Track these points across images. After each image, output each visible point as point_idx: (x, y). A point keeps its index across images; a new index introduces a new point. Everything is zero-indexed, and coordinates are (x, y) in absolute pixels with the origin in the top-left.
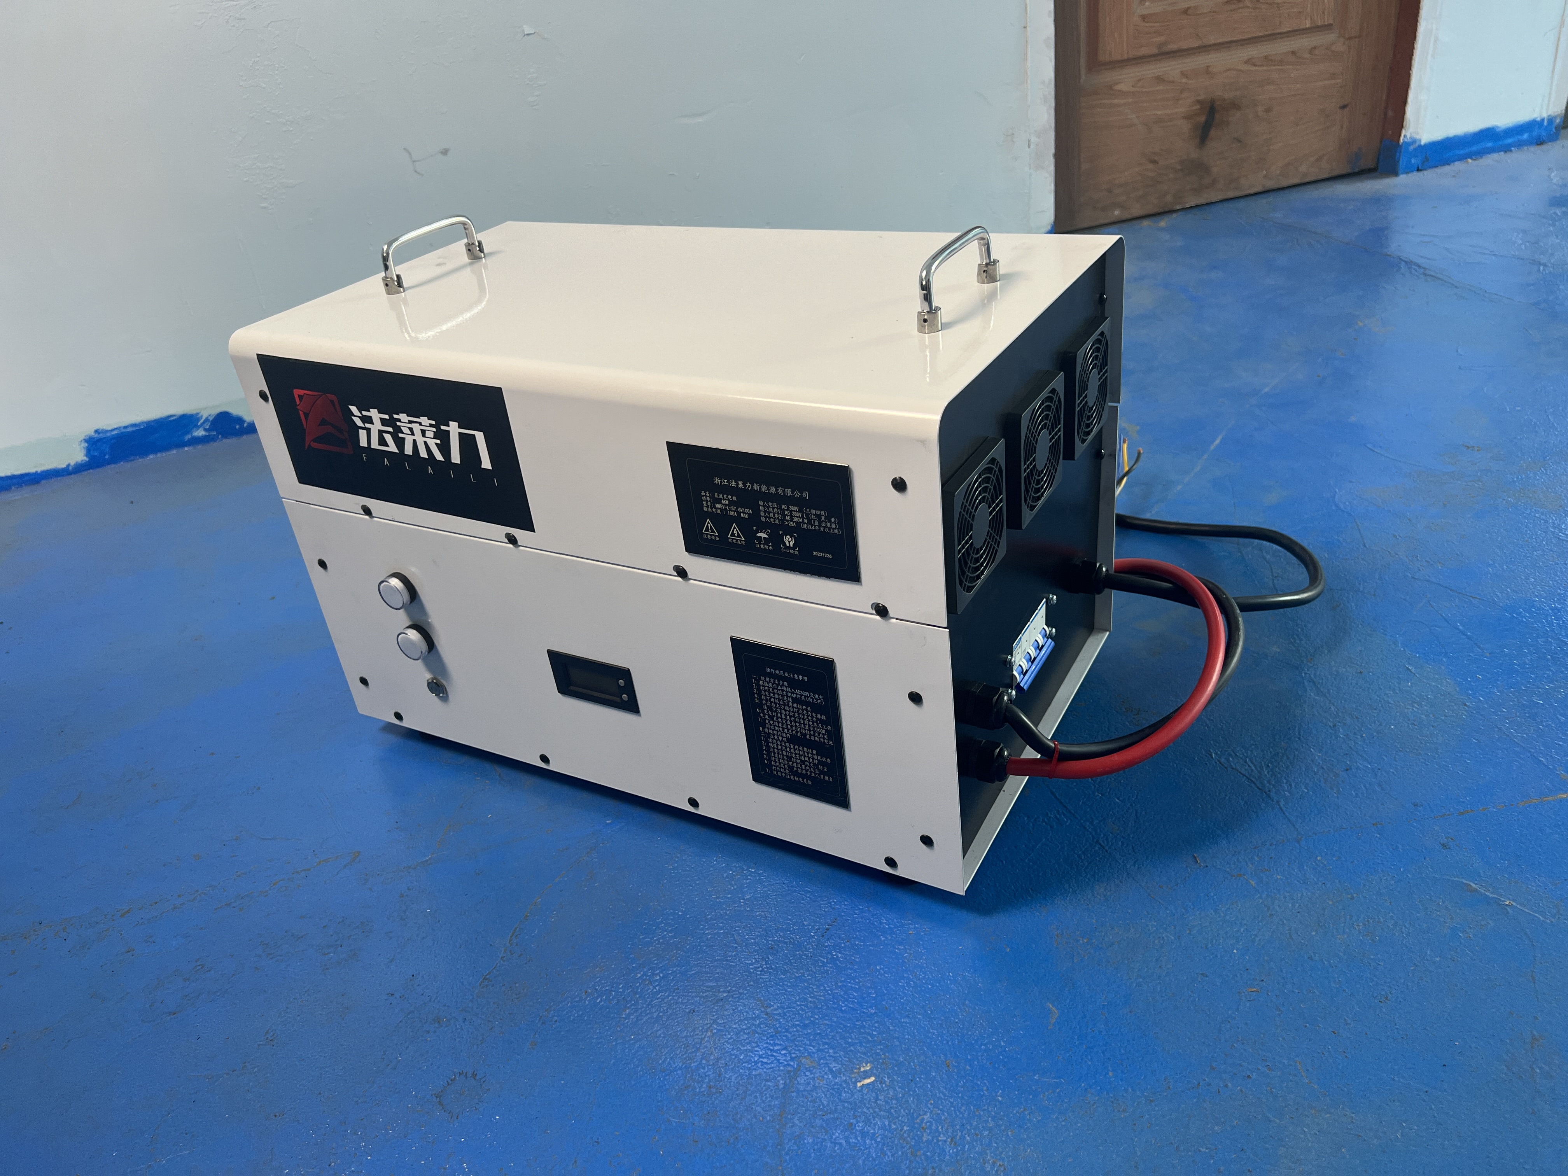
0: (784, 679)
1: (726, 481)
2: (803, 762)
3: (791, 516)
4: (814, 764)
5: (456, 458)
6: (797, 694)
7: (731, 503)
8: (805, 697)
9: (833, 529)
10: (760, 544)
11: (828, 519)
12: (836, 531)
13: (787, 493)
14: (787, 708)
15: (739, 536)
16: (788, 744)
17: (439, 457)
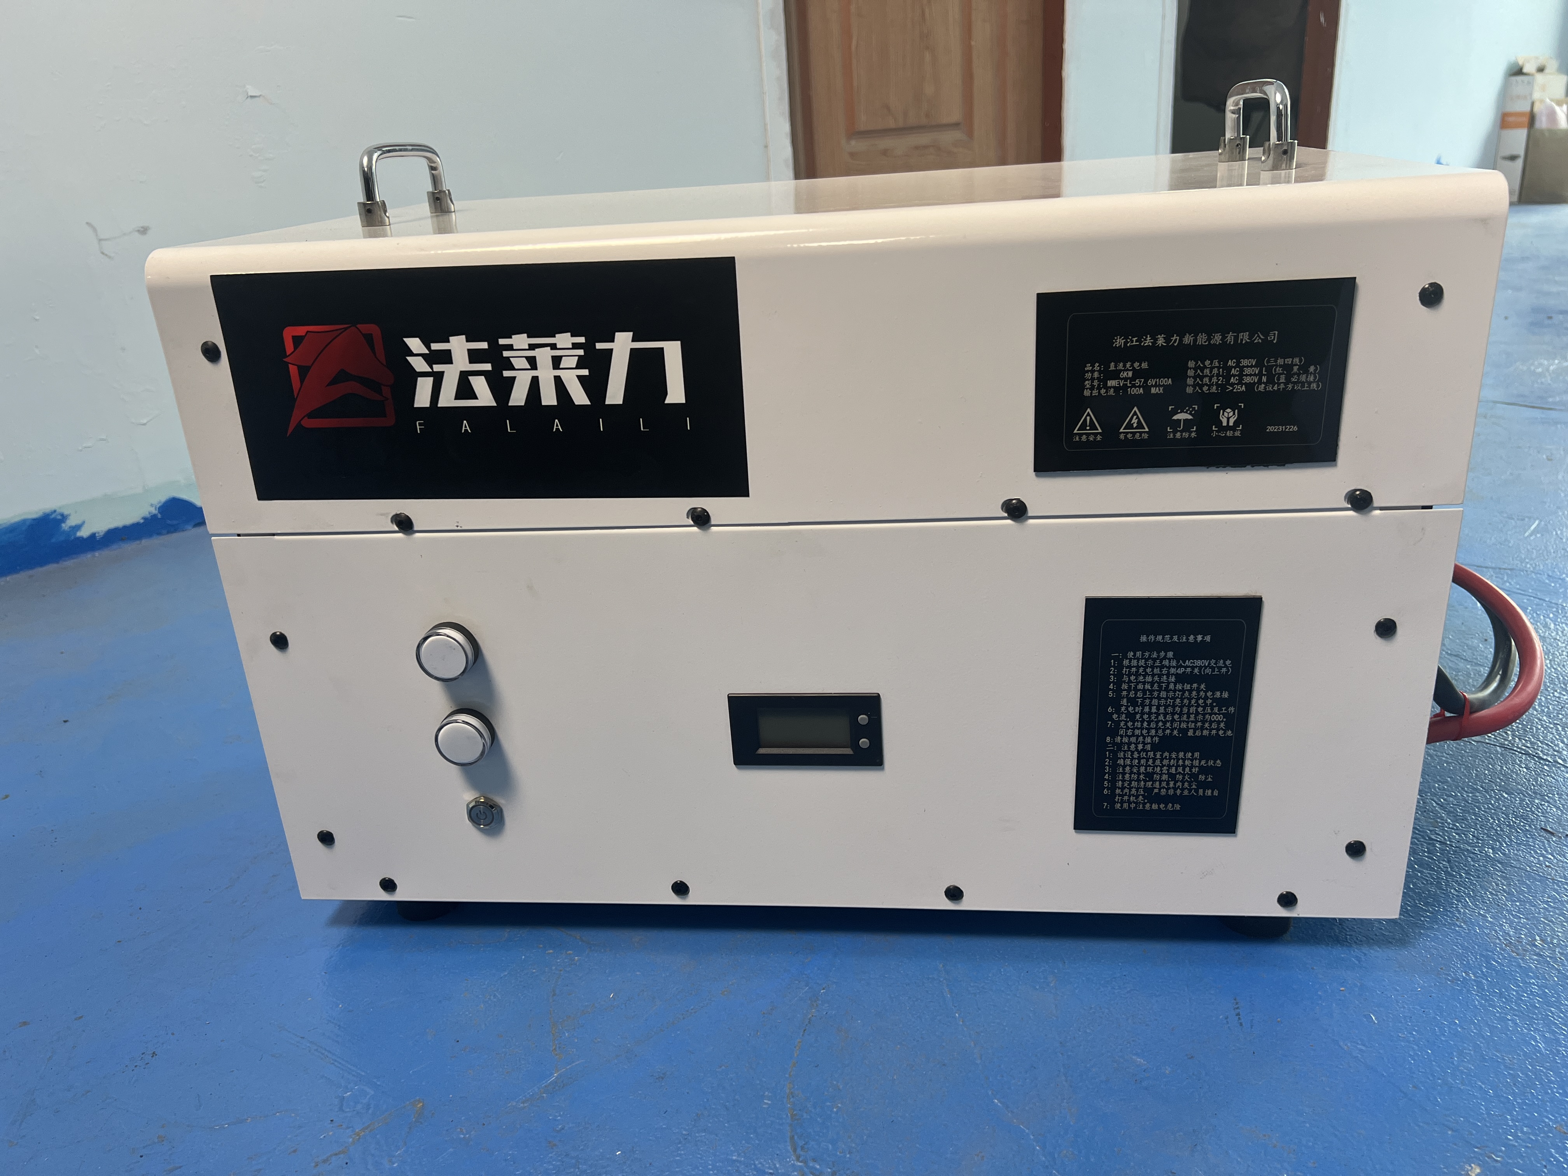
0: (1166, 647)
1: (1134, 339)
2: (1172, 777)
3: (1241, 376)
4: (1192, 775)
5: (615, 394)
6: (1186, 667)
7: (1137, 374)
8: (1200, 668)
9: (1310, 383)
10: (1175, 432)
11: (1304, 369)
12: (1314, 386)
13: (1242, 340)
14: (1163, 694)
15: (1140, 425)
16: (1151, 754)
17: (580, 397)
